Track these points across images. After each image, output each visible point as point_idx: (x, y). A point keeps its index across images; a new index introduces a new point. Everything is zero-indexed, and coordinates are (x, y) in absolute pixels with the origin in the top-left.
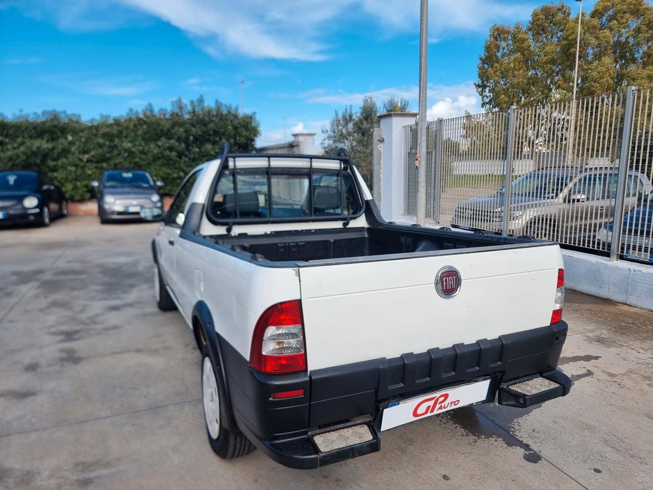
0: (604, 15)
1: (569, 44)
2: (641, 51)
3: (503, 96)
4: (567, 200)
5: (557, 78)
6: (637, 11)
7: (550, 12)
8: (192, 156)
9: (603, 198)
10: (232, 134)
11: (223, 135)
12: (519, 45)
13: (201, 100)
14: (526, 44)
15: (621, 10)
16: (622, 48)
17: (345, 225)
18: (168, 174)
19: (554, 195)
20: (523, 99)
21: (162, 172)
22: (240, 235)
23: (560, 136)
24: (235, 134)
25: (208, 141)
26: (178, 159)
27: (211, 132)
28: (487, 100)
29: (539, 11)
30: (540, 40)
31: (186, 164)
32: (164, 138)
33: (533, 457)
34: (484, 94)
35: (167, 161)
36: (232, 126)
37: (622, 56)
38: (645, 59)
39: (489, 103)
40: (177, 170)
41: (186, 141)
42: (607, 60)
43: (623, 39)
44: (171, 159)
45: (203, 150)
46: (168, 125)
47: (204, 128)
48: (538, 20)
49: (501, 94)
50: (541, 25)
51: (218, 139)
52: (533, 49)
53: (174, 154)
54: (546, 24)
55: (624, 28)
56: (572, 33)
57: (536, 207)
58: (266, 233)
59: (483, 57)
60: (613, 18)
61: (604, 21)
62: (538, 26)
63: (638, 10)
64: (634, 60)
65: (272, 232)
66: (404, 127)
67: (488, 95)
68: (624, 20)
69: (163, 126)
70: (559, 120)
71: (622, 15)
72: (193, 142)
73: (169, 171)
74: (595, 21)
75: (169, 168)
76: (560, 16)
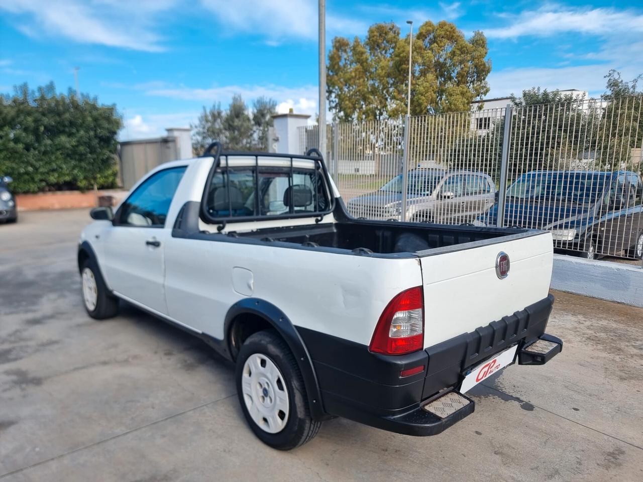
0: (426, 38)
1: (400, 61)
2: (456, 71)
3: (347, 102)
4: (440, 197)
5: (391, 90)
6: (452, 38)
7: (383, 30)
8: (43, 149)
9: (464, 194)
10: (92, 125)
11: (81, 126)
12: (359, 57)
13: (51, 87)
14: (364, 56)
15: (440, 35)
16: (441, 68)
17: (317, 221)
18: (13, 168)
19: (429, 192)
20: (364, 106)
21: (5, 167)
22: (230, 233)
23: (395, 141)
24: (95, 127)
25: (63, 132)
26: (26, 152)
27: (67, 123)
28: (334, 105)
29: (374, 29)
30: (376, 54)
31: (35, 158)
32: (8, 127)
33: (528, 407)
34: (331, 99)
35: (12, 154)
36: (91, 116)
37: (442, 75)
38: (460, 79)
39: (335, 107)
40: (25, 165)
41: (36, 132)
42: (430, 76)
43: (441, 60)
44: (16, 152)
45: (57, 142)
46: (12, 113)
47: (58, 119)
48: (373, 37)
49: (346, 100)
50: (376, 41)
51: (74, 130)
52: (370, 63)
53: (20, 146)
54: (380, 41)
55: (442, 51)
56: (403, 51)
57: (420, 202)
58: (252, 231)
59: (328, 66)
60: (433, 41)
61: (427, 42)
62: (374, 42)
63: (453, 36)
64: (450, 78)
65: (257, 229)
66: (298, 128)
67: (334, 100)
68: (443, 44)
69: (6, 114)
70: (395, 127)
71: (441, 39)
72: (44, 133)
73: (14, 165)
74: (420, 43)
75: (14, 162)
76: (391, 35)
